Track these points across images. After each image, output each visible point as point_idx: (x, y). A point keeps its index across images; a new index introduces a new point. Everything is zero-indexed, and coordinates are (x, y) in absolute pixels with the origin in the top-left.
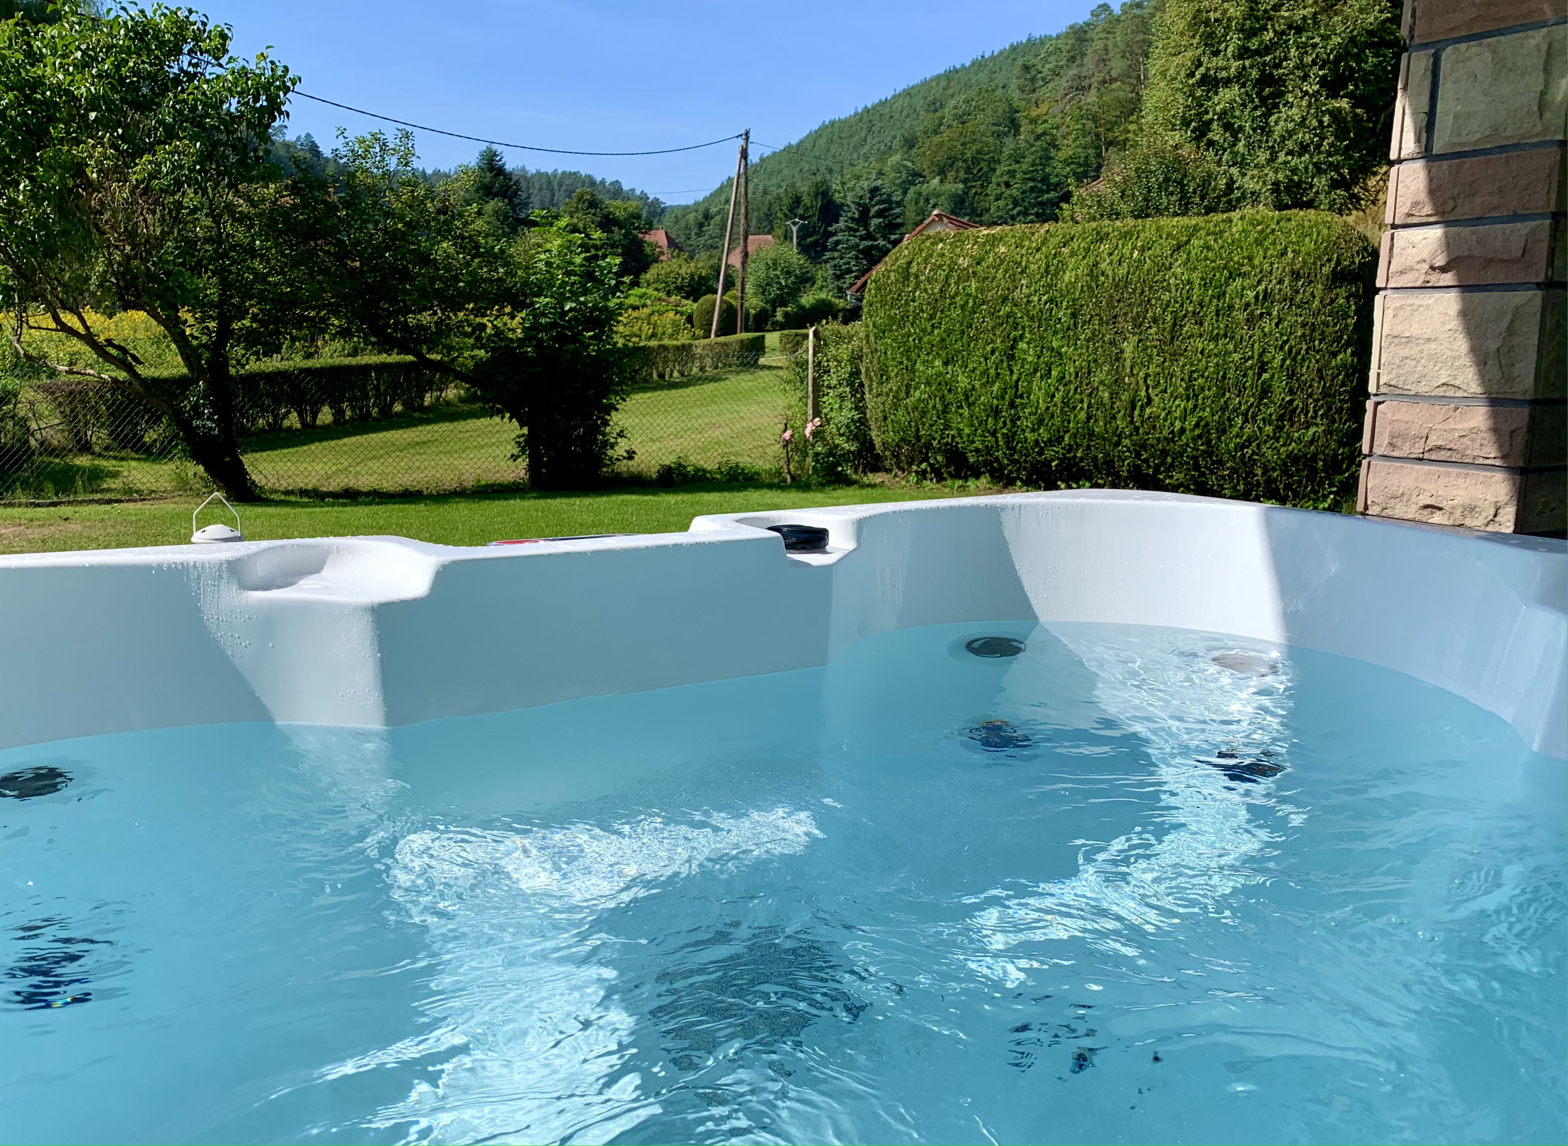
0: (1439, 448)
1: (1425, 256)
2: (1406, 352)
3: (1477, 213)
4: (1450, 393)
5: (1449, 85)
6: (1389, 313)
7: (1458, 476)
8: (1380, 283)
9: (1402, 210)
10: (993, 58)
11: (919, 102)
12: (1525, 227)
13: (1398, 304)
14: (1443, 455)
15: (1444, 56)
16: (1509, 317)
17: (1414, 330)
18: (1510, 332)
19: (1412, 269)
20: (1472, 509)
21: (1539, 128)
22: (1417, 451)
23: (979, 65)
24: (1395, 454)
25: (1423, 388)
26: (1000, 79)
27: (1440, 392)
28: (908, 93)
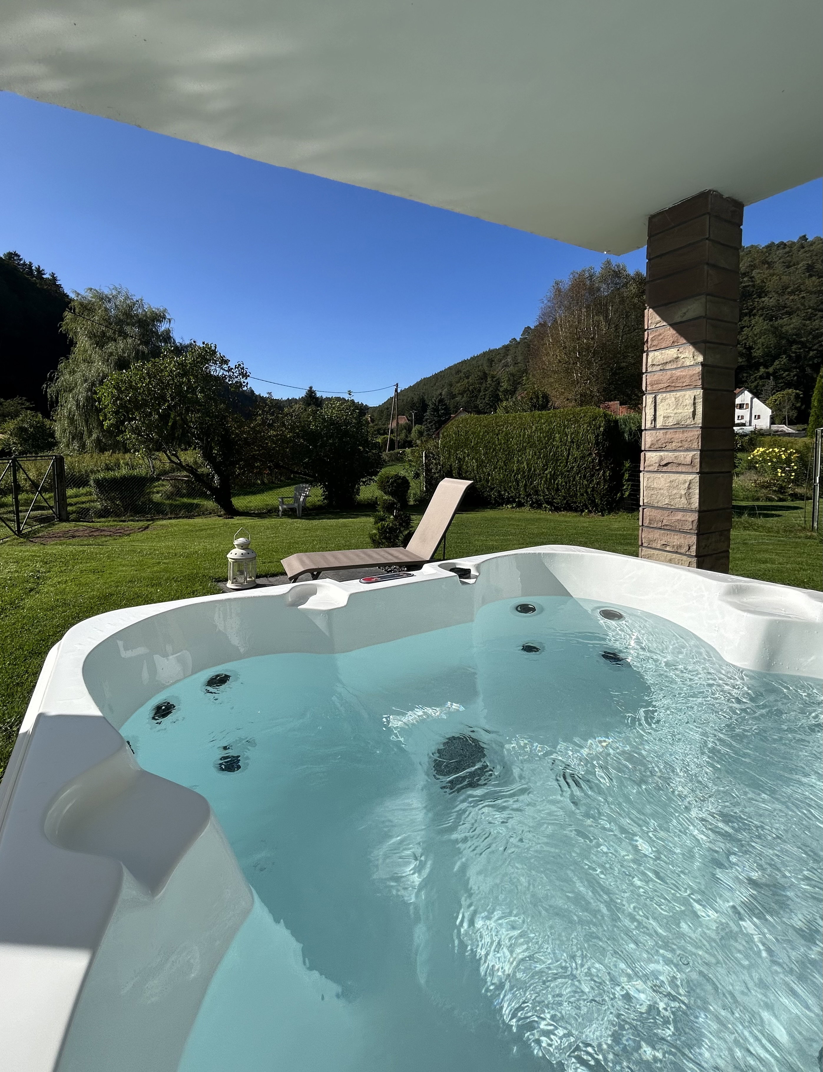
0: (667, 525)
1: (657, 461)
2: (652, 492)
3: (674, 448)
4: (669, 507)
5: (660, 407)
6: (646, 479)
7: (674, 535)
8: (642, 469)
9: (648, 446)
10: (477, 356)
11: (454, 372)
12: (691, 454)
13: (648, 476)
14: (668, 528)
15: (658, 397)
16: (688, 483)
17: (655, 485)
18: (689, 488)
19: (652, 465)
20: (681, 546)
21: (693, 423)
22: (660, 525)
23: (473, 359)
24: (651, 526)
25: (660, 505)
26: (480, 363)
27: (666, 506)
28: (450, 368)
